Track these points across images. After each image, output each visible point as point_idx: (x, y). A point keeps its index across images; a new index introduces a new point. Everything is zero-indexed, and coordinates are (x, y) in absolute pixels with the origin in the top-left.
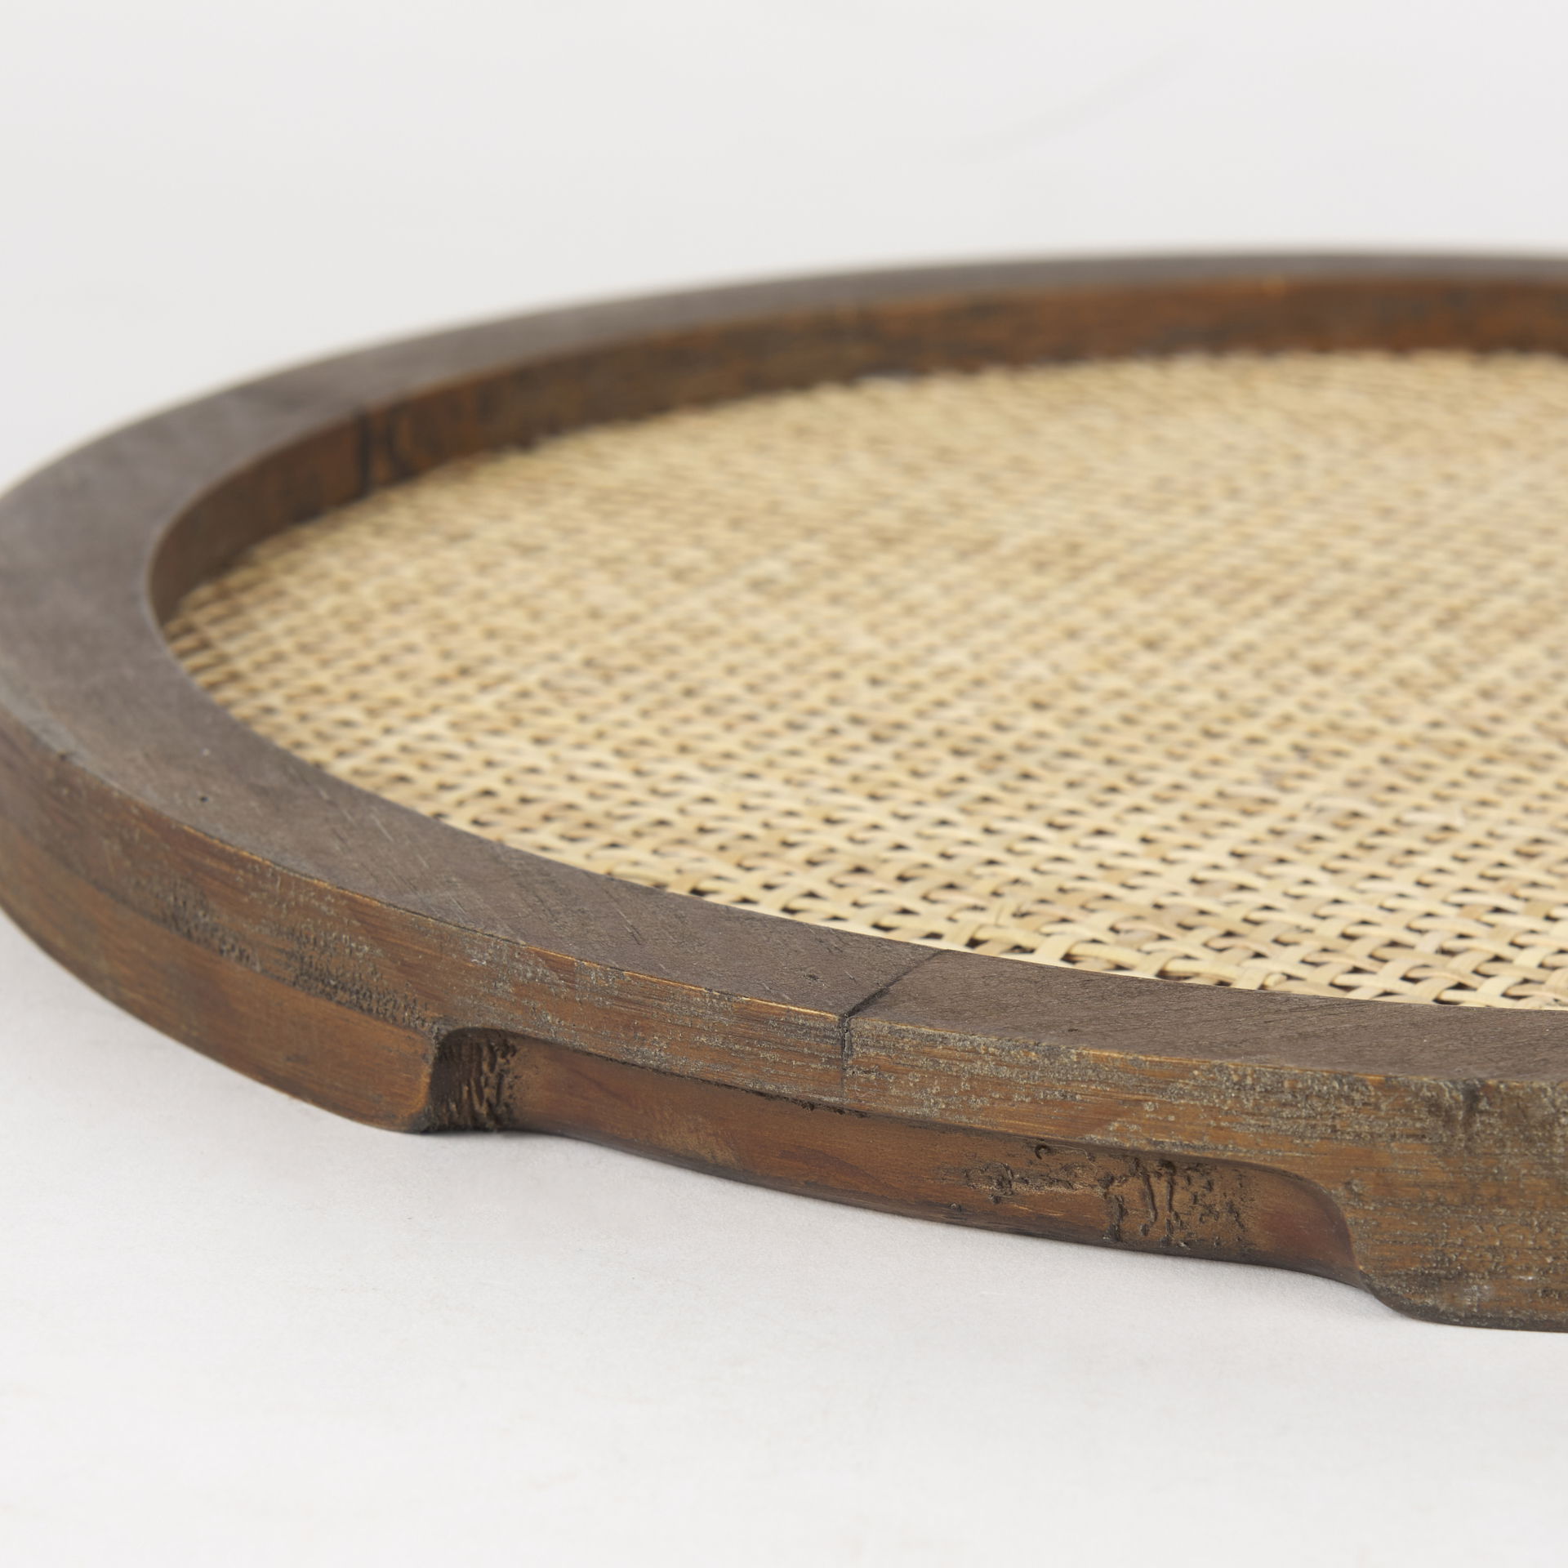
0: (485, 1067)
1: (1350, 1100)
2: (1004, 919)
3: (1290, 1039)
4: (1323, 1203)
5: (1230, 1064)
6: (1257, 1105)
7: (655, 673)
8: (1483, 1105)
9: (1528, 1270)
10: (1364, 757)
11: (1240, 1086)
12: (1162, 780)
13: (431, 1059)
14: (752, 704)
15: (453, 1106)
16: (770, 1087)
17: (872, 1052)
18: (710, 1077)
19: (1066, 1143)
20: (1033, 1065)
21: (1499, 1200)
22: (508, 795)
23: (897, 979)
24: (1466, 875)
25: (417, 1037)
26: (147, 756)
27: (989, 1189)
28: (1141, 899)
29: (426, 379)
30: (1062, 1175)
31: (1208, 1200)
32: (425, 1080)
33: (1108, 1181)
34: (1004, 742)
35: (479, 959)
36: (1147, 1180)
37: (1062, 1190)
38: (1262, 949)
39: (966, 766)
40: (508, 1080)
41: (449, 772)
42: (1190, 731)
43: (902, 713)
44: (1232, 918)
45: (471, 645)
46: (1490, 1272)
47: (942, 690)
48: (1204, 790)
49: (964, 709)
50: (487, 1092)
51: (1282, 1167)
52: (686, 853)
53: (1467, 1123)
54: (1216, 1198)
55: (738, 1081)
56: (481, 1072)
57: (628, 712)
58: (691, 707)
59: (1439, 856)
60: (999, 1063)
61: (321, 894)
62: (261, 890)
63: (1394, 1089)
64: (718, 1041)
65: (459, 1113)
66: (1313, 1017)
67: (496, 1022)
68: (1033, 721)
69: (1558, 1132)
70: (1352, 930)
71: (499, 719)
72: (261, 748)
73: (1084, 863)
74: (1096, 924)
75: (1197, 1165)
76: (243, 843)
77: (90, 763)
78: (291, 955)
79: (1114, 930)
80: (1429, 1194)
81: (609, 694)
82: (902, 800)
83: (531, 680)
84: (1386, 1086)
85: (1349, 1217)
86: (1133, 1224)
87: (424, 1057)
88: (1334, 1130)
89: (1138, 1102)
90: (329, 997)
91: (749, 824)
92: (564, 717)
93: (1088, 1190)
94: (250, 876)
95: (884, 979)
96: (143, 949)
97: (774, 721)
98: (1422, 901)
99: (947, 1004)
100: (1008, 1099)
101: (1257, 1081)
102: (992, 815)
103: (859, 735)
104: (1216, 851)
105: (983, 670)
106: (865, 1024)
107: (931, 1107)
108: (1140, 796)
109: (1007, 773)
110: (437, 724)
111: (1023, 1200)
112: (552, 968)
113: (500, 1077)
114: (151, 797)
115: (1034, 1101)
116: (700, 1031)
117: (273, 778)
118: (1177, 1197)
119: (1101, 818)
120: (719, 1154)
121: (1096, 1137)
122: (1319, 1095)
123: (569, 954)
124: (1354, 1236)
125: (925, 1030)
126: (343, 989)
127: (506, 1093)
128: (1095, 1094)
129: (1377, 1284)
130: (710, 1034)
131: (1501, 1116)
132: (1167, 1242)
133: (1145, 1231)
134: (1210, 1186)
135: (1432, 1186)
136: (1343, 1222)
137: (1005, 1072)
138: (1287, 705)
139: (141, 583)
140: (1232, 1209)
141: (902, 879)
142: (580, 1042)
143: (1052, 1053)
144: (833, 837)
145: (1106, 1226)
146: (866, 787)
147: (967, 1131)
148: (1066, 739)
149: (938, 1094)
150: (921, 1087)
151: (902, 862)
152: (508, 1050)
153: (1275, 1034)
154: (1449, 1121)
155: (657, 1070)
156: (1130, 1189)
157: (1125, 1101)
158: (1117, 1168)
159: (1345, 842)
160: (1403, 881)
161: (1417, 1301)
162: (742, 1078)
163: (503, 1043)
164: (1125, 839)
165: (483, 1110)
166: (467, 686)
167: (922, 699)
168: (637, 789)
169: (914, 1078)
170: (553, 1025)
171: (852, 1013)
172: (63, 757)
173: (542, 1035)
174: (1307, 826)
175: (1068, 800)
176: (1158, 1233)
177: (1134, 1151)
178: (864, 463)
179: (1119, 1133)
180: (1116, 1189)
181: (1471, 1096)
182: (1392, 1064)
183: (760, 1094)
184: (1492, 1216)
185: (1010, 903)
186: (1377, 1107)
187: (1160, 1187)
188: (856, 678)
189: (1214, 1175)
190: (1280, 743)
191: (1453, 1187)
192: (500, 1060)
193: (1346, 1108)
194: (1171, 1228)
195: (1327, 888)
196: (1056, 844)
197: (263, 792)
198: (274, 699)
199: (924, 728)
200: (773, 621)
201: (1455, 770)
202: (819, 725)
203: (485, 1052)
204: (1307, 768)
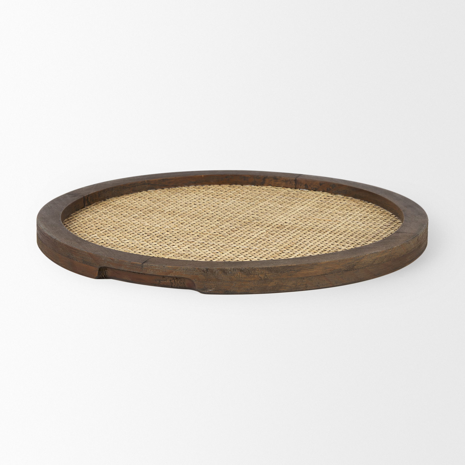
0: (104, 271)
1: (195, 271)
2: (161, 255)
3: (189, 265)
4: (193, 282)
5: (182, 267)
6: (185, 271)
7: (122, 228)
8: (208, 271)
9: (214, 288)
10: (205, 236)
11: (183, 269)
12: (181, 239)
13: (98, 270)
14: (133, 232)
15: (100, 276)
16: (135, 271)
17: (145, 267)
18: (128, 271)
19: (166, 276)
20: (162, 268)
21: (210, 281)
22: (105, 243)
23: (148, 260)
24: (214, 249)
25: (96, 268)
26: (64, 239)
27: (158, 282)
28: (177, 252)
29: (92, 192)
30: (166, 280)
31: (181, 282)
32: (97, 273)
33: (171, 280)
34: (163, 235)
35: (103, 259)
36: (175, 280)
37: (166, 282)
38: (190, 257)
39: (158, 238)
40: (106, 273)
41: (98, 240)
42: (185, 234)
43: (151, 232)
44: (187, 254)
45: (99, 225)
46: (210, 288)
47: (156, 230)
48: (186, 240)
49: (159, 232)
50: (104, 274)
51: (188, 278)
52: (126, 248)
53: (207, 273)
54: (182, 282)
55: (131, 271)
56: (103, 272)
57: (118, 233)
58: (126, 232)
59: (212, 247)
60: (159, 268)
61: (86, 253)
62: (79, 253)
63: (199, 269)
64: (129, 267)
65: (101, 276)
66: (192, 262)
67: (105, 266)
68: (167, 233)
69: (216, 273)
70: (200, 255)
71: (103, 234)
72: (77, 237)
73: (171, 249)
74: (172, 255)
75: (180, 278)
76: (77, 248)
77: (58, 239)
78: (82, 260)
79: (173, 256)
80: (203, 280)
81: (116, 231)
82: (151, 242)
83: (107, 229)
84: (198, 269)
85: (195, 283)
86: (173, 285)
87: (97, 270)
88: (193, 274)
89: (173, 271)
90: (86, 264)
91: (133, 245)
92: (111, 234)
93: (168, 282)
94: (78, 251)
95: (147, 260)
96: (65, 260)
97: (136, 234)
98: (209, 252)
99: (153, 262)
100: (160, 272)
101: (185, 269)
102: (161, 244)
103: (146, 235)
104: (186, 247)
105: (161, 227)
106: (144, 264)
107: (152, 273)
108: (178, 241)
109: (163, 239)
110: (96, 235)
111: (162, 283)
112: (111, 260)
113: (105, 272)
114: (66, 243)
115: (162, 272)
116: (127, 266)
117: (79, 241)
118: (178, 282)
119: (174, 244)
120: (129, 280)
121: (169, 275)
122: (191, 270)
123: (113, 258)
124: (196, 284)
125: (151, 265)
126: (88, 263)
127: (106, 274)
128: (169, 271)
129: (198, 290)
130: (128, 266)
131: (210, 272)
132: (177, 287)
133: (175, 286)
134: (181, 280)
135: (203, 279)
136: (195, 284)
137: (159, 269)
138: (197, 230)
139: (60, 219)
140: (183, 283)
141: (150, 251)
142: (114, 268)
143: (164, 266)
144: (143, 246)
145: (170, 286)
146: (146, 241)
147: (156, 275)
148: (171, 235)
149: (152, 271)
150: (150, 271)
151: (150, 249)
152: (106, 269)
153: (187, 264)
154: (205, 272)
155: (122, 270)
156: (173, 281)
157: (172, 271)
158: (171, 279)
159: (201, 246)
160: (207, 250)
161: (202, 291)
162: (132, 271)
163: (106, 268)
164: (176, 246)
165: (104, 276)
166: (99, 230)
167: (154, 231)
168: (120, 242)
169: (150, 270)
170: (111, 266)
171: (143, 263)
172: (55, 239)
173: (110, 267)
174: (197, 244)
175: (170, 242)
176: (176, 286)
177: (173, 277)
178: (148, 201)
179: (171, 275)
180: (171, 281)
181: (207, 270)
182: (199, 267)
183: (134, 272)
184: (210, 282)
185: (162, 253)
186: (197, 271)
187: (176, 281)
188: (146, 228)
189: (181, 279)
190: (196, 235)
191: (205, 279)
192: (106, 270)
193: (194, 271)
194: (177, 285)
195: (198, 251)
196: (168, 247)
197: (78, 242)
198: (76, 232)
199: (154, 234)
200: (136, 222)
201: (216, 238)
202: (141, 234)
203: (104, 269)
204: (199, 238)
